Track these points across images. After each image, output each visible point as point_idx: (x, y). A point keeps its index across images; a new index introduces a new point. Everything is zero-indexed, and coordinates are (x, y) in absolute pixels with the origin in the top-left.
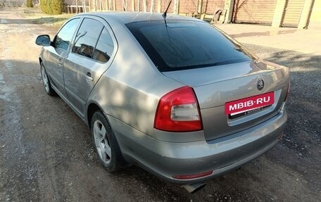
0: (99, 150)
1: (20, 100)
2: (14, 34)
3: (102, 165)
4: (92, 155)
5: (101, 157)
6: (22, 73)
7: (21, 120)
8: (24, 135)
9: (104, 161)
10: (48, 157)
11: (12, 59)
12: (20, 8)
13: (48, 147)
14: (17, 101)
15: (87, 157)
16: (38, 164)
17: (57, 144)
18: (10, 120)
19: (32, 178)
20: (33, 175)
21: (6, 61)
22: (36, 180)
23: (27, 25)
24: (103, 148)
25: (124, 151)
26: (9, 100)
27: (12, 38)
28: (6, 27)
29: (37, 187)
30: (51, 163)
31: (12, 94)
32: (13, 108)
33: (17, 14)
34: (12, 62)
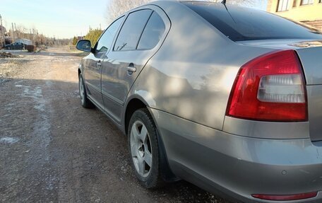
0: (135, 161)
1: (54, 111)
2: (58, 63)
3: (139, 180)
4: (125, 168)
5: (138, 169)
6: (60, 89)
7: (52, 128)
8: (51, 142)
9: (142, 174)
10: (74, 166)
11: (53, 79)
12: (67, 46)
13: (76, 156)
14: (51, 111)
15: (119, 169)
16: (62, 173)
17: (87, 153)
18: (40, 127)
19: (52, 188)
20: (54, 185)
21: (47, 81)
22: (56, 191)
23: (70, 57)
24: (141, 158)
25: (172, 157)
26: (42, 110)
27: (56, 66)
28: (52, 58)
29: (57, 199)
30: (77, 173)
31: (46, 105)
32: (44, 116)
33: (64, 50)
34: (52, 81)
